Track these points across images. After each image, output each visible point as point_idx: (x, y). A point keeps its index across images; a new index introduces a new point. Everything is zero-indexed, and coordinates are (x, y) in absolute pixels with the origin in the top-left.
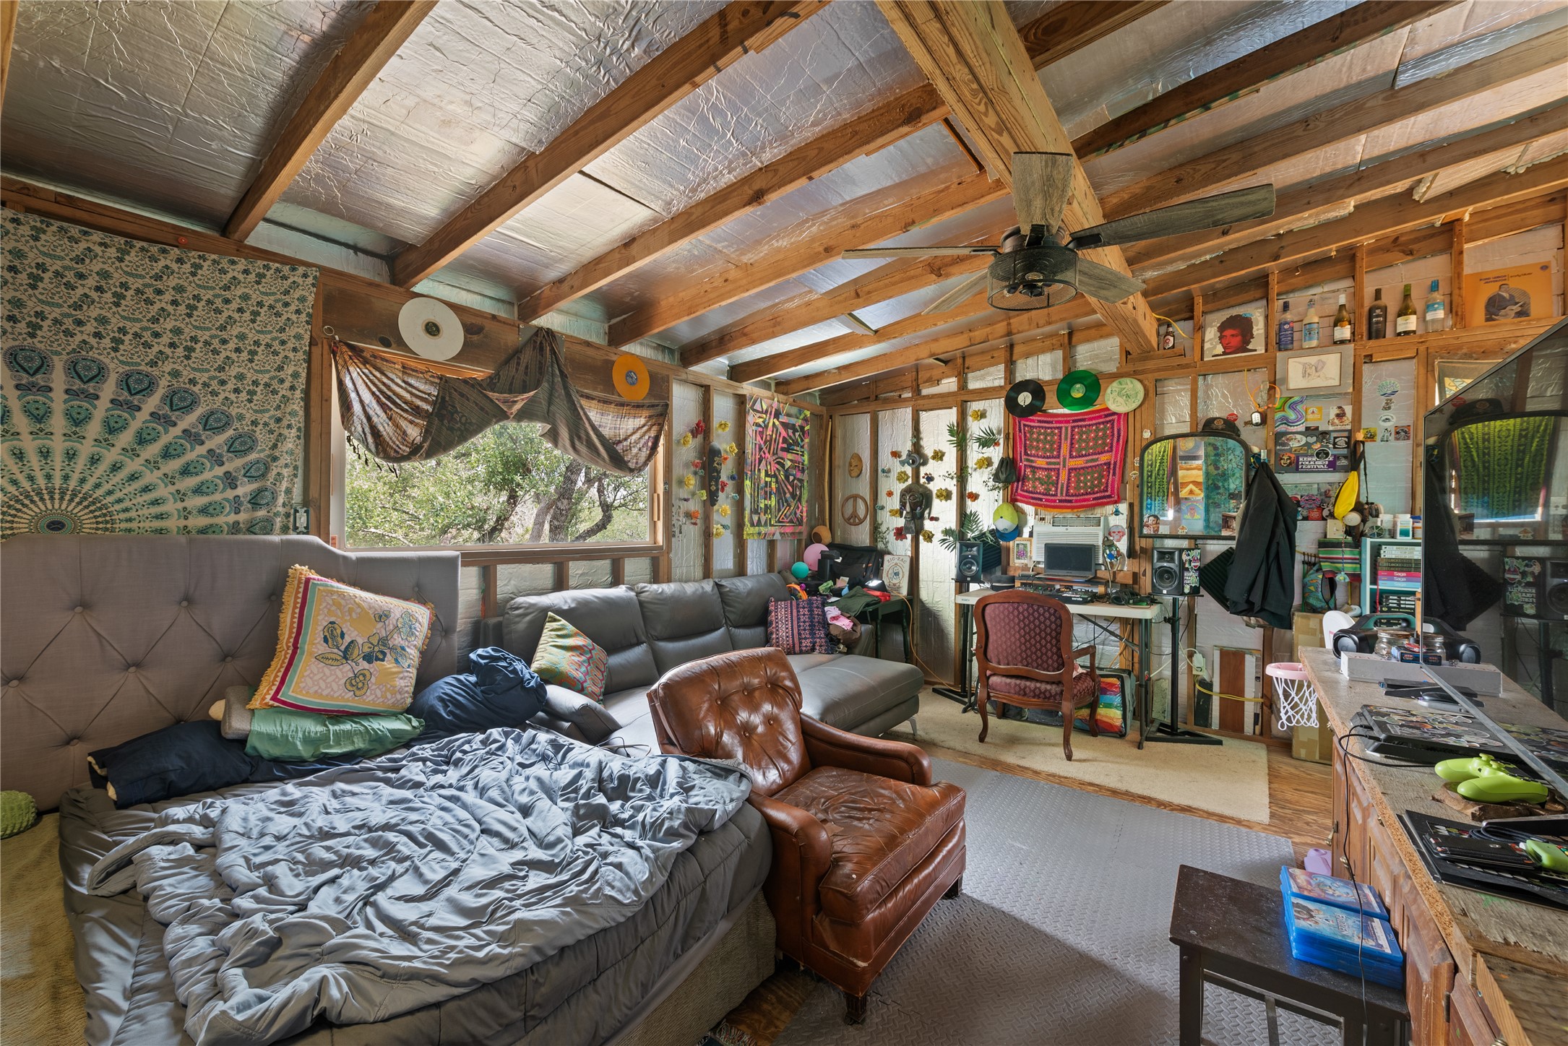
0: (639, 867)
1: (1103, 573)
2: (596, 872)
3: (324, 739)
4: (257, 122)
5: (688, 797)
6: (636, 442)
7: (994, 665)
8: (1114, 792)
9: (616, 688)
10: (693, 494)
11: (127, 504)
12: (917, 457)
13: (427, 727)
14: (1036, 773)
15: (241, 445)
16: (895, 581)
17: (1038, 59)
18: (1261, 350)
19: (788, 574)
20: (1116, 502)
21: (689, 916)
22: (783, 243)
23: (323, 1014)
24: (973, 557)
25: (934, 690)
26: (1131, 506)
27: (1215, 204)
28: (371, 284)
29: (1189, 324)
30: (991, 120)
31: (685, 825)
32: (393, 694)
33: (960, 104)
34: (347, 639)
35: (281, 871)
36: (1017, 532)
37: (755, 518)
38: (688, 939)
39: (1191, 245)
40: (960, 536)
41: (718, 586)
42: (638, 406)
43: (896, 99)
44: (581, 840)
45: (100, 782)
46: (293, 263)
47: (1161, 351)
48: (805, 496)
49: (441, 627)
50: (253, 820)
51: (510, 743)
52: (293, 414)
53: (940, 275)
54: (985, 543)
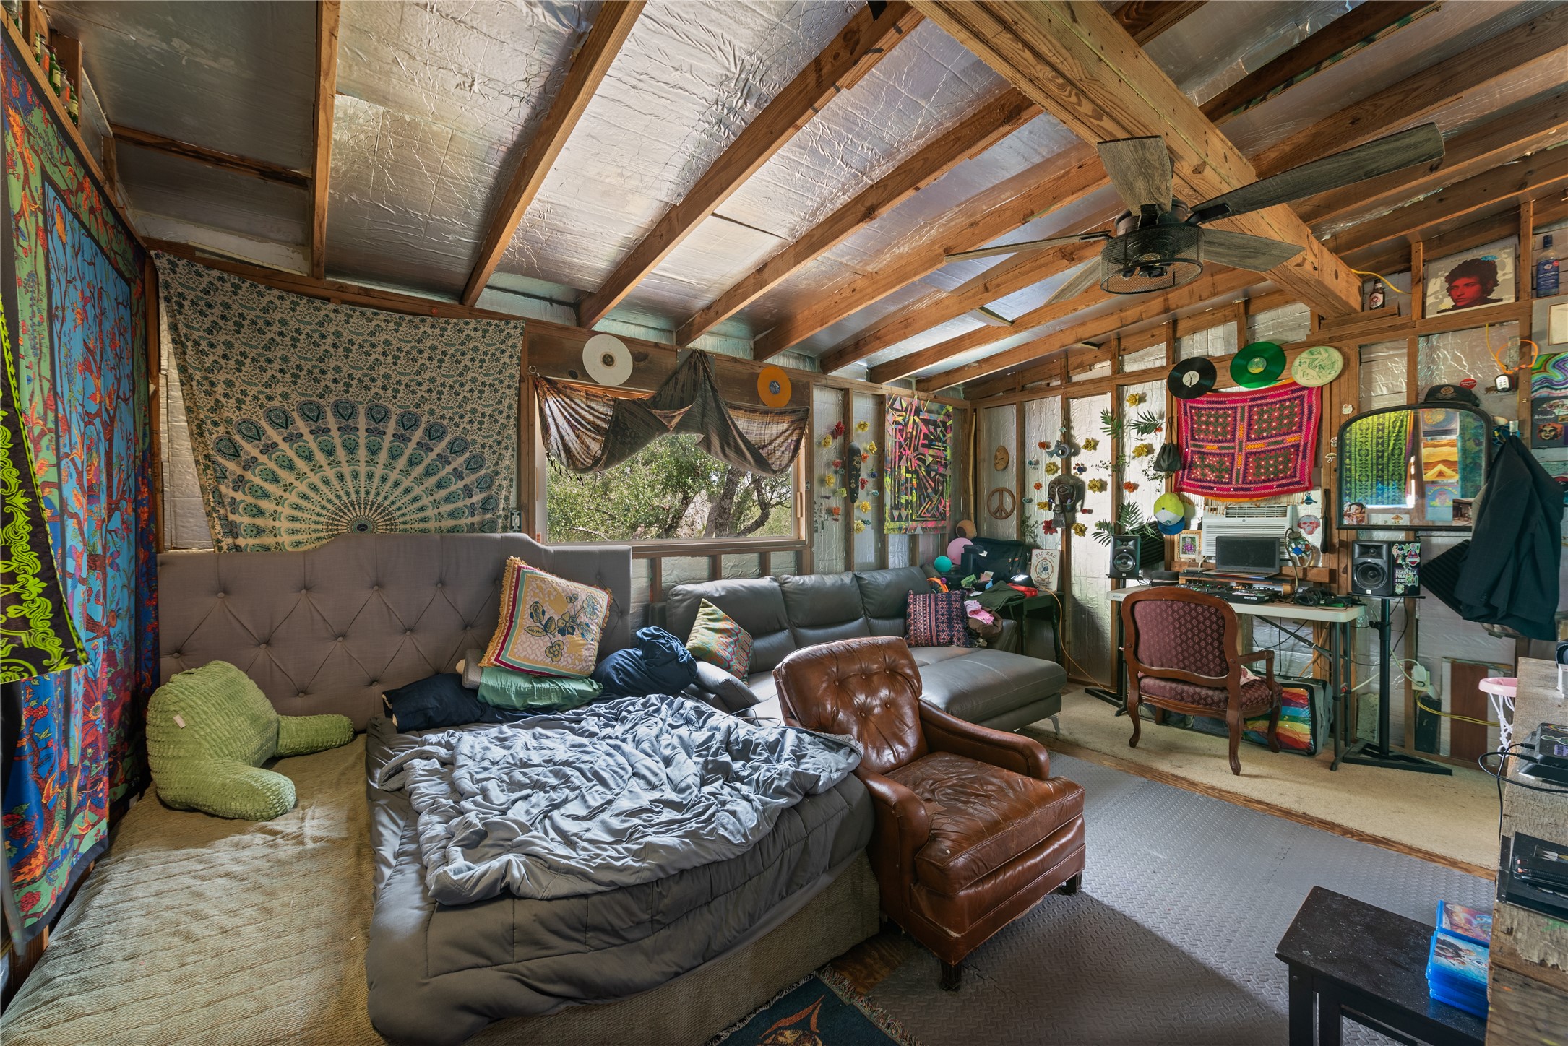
0: (750, 816)
1: (1289, 569)
2: (713, 815)
3: (529, 694)
4: (476, 216)
5: (799, 763)
6: (780, 446)
7: (1147, 666)
8: (1288, 814)
9: (757, 670)
10: (834, 492)
11: (404, 511)
12: (1068, 446)
13: (604, 690)
14: (1193, 784)
15: (475, 464)
16: (1043, 576)
17: (1140, 35)
18: (1509, 299)
19: (930, 568)
20: (1307, 489)
21: (793, 865)
22: (905, 249)
23: (508, 887)
24: (1129, 551)
25: (1087, 691)
26: (1327, 494)
27: (1362, 154)
28: (562, 328)
29: (1406, 277)
30: (1086, 108)
31: (791, 785)
32: (581, 661)
33: (1049, 100)
34: (547, 616)
35: (492, 785)
36: (1184, 524)
37: (896, 513)
38: (792, 885)
39: (1387, 189)
40: (1116, 530)
41: (857, 578)
42: (781, 413)
43: (996, 100)
44: (706, 789)
45: (389, 714)
46: (506, 318)
47: (1367, 312)
48: (948, 491)
49: (618, 608)
50: (478, 748)
51: (664, 707)
52: (509, 437)
53: (1072, 260)
54: (1144, 537)
